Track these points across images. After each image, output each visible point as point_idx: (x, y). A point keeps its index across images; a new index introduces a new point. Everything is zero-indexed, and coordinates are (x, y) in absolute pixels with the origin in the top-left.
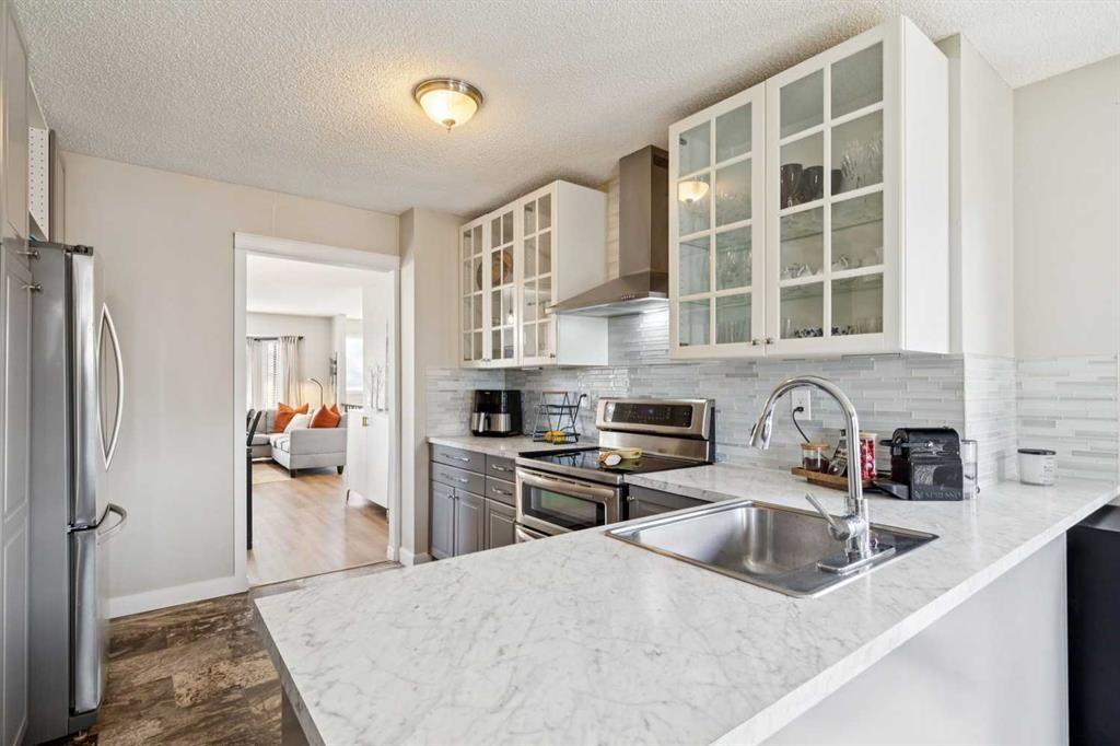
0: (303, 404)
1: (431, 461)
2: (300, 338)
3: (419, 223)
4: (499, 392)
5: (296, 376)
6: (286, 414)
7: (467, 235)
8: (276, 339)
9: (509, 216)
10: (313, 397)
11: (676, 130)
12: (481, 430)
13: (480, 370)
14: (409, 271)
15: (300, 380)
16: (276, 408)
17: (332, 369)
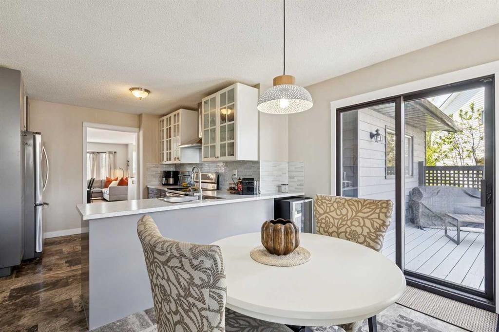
0: (116, 177)
1: (148, 193)
2: (115, 152)
3: (144, 118)
4: (170, 171)
5: (113, 166)
6: (109, 181)
7: (161, 121)
8: (106, 152)
9: (170, 117)
10: (119, 174)
11: (204, 100)
12: (164, 183)
13: (166, 164)
14: (141, 133)
15: (115, 168)
16: (105, 179)
17: (127, 164)
